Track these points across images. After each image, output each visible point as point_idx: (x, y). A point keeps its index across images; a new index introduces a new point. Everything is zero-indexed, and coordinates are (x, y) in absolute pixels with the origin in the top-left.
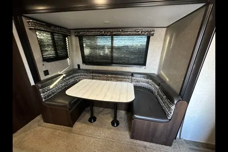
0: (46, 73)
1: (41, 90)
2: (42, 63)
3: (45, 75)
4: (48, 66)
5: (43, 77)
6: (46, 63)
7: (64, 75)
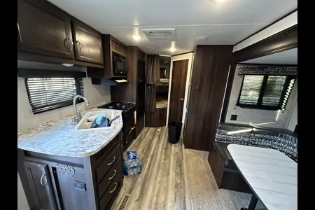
0: (234, 117)
1: (218, 130)
2: (234, 106)
3: (232, 119)
4: (240, 111)
5: (228, 120)
6: (239, 108)
7: (254, 129)
